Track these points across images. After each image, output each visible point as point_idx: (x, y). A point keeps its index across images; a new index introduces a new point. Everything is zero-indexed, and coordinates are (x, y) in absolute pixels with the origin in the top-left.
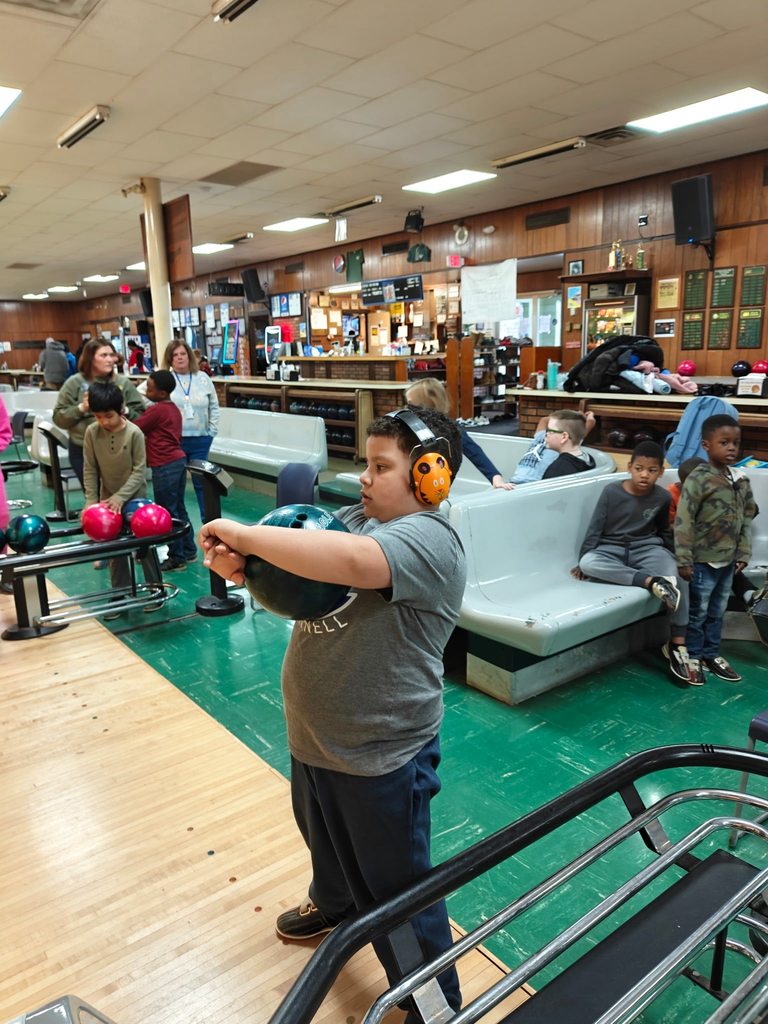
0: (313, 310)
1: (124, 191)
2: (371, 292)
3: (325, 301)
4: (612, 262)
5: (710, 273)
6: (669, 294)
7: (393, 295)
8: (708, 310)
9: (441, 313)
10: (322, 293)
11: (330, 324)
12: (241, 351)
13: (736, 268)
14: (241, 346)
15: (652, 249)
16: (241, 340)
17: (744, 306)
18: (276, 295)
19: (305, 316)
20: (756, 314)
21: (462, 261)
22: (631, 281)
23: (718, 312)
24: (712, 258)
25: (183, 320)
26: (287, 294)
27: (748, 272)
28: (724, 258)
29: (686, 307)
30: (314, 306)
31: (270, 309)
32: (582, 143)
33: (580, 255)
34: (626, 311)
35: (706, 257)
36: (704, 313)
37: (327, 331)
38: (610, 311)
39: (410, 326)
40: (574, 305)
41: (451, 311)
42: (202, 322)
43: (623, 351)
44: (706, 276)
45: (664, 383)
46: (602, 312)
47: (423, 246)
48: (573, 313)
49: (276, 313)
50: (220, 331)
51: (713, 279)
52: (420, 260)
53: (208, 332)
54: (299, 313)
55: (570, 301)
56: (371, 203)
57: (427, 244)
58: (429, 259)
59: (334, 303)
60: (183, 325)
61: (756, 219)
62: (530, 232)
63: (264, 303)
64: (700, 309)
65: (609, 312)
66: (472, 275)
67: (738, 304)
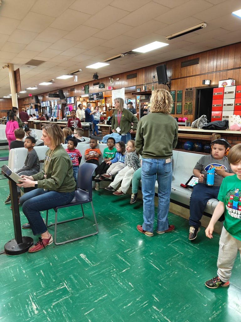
1: (3, 67)
2: (90, 97)
3: (81, 99)
4: (144, 89)
7: (96, 98)
12: (60, 114)
13: (175, 91)
14: (60, 112)
15: (156, 85)
16: (59, 110)
18: (68, 98)
19: (75, 104)
20: (180, 104)
21: (112, 88)
24: (170, 88)
25: (46, 104)
26: (71, 97)
27: (178, 92)
30: (78, 101)
31: (67, 102)
32: (122, 55)
33: (139, 87)
39: (106, 107)
46: (145, 103)
48: (138, 103)
49: (68, 103)
50: (55, 108)
52: (102, 88)
53: (52, 108)
55: (137, 100)
56: (78, 71)
57: (103, 83)
58: (104, 87)
59: (84, 100)
61: (180, 77)
62: (128, 80)
63: (65, 100)
66: (114, 92)
67: (176, 101)
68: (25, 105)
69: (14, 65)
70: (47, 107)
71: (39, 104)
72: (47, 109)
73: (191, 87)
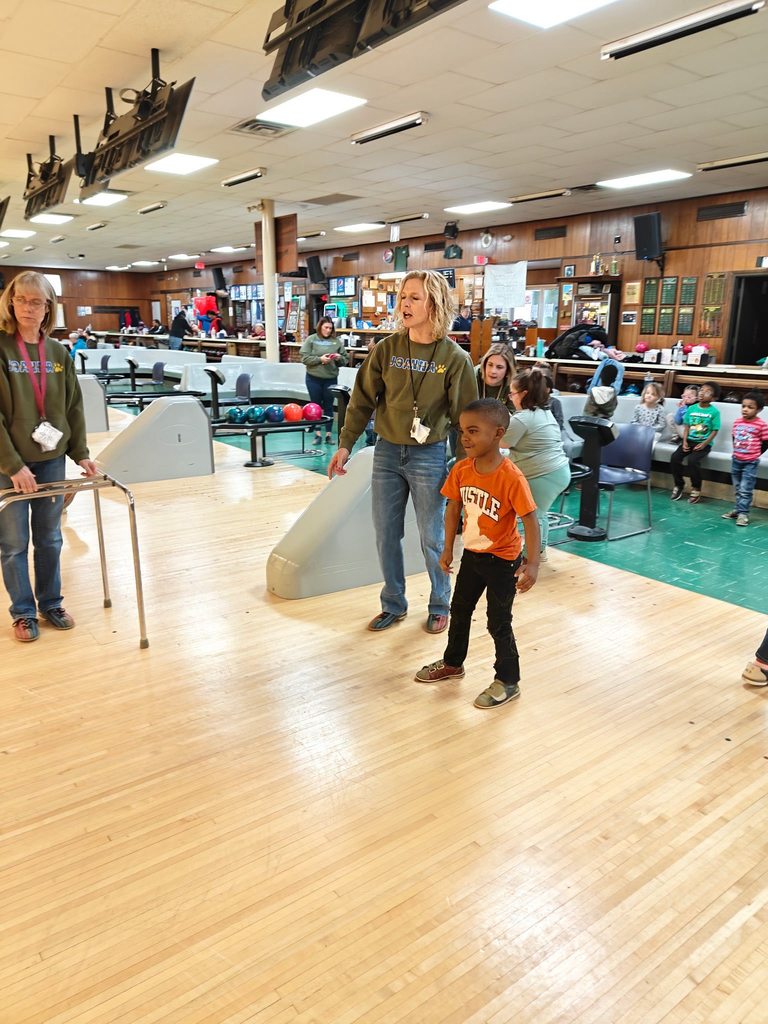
0: (365, 292)
1: (248, 208)
3: (374, 284)
4: (593, 269)
5: (661, 280)
6: (633, 292)
8: (658, 306)
9: (468, 298)
10: (372, 278)
11: (377, 303)
12: (302, 323)
13: (678, 277)
14: (302, 318)
15: (623, 260)
16: (302, 313)
17: (682, 305)
18: (335, 278)
19: (358, 296)
20: (689, 311)
21: (486, 261)
22: (607, 283)
23: (665, 308)
24: (662, 270)
25: (250, 294)
26: (343, 278)
27: (685, 281)
28: (670, 271)
29: (644, 305)
30: (365, 288)
31: (329, 289)
32: (568, 193)
33: (573, 262)
34: (602, 304)
35: (658, 268)
36: (656, 308)
37: (375, 309)
40: (567, 298)
41: (476, 297)
43: (582, 333)
44: (657, 284)
45: (604, 354)
46: (587, 305)
47: (457, 246)
48: (566, 304)
49: (333, 293)
50: (283, 305)
51: (663, 285)
52: (454, 257)
54: (353, 293)
55: (564, 295)
56: (420, 218)
57: (460, 245)
58: (460, 257)
59: (381, 286)
60: (249, 298)
61: (691, 244)
62: (538, 241)
63: (324, 284)
64: (654, 306)
65: (592, 305)
66: (493, 271)
67: (678, 302)
68: (165, 292)
69: (276, 204)
70: (250, 301)
71: (221, 292)
72: (250, 308)
73: (720, 270)
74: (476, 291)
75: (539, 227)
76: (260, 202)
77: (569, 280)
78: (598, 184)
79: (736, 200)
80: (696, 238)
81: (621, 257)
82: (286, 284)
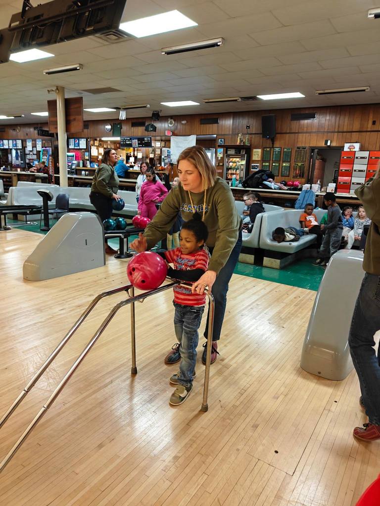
0: (92, 147)
1: (48, 91)
2: (125, 142)
3: (97, 143)
4: (239, 141)
5: (272, 149)
6: (257, 154)
7: (137, 144)
8: (271, 162)
9: (152, 153)
10: (96, 140)
11: (99, 154)
12: (50, 163)
13: (281, 148)
14: (50, 161)
15: (251, 138)
16: (50, 158)
17: (284, 162)
18: (72, 138)
19: (88, 149)
20: (288, 164)
21: (171, 134)
22: (243, 149)
23: (275, 163)
24: (273, 144)
26: (79, 138)
27: (285, 150)
28: (277, 144)
29: (263, 160)
30: (92, 145)
31: (68, 144)
32: (240, 100)
33: (223, 137)
34: (242, 160)
35: (271, 142)
36: (270, 163)
37: (98, 157)
38: (234, 159)
39: (136, 158)
40: (220, 156)
41: (156, 153)
42: (24, 147)
43: (263, 175)
44: (271, 150)
46: (231, 159)
47: (153, 125)
48: (219, 159)
49: (71, 147)
50: (35, 152)
51: (273, 151)
52: (151, 131)
53: (27, 152)
54: (85, 148)
55: (218, 154)
56: (144, 107)
57: (155, 125)
58: (155, 131)
59: (101, 144)
60: (10, 148)
61: (288, 132)
62: (202, 125)
64: (269, 162)
66: (176, 140)
67: (281, 160)
73: (303, 145)
74: (157, 150)
75: (203, 118)
76: (56, 88)
77: (220, 146)
78: (258, 96)
79: (311, 111)
80: (291, 129)
81: (251, 136)
82: (38, 140)
